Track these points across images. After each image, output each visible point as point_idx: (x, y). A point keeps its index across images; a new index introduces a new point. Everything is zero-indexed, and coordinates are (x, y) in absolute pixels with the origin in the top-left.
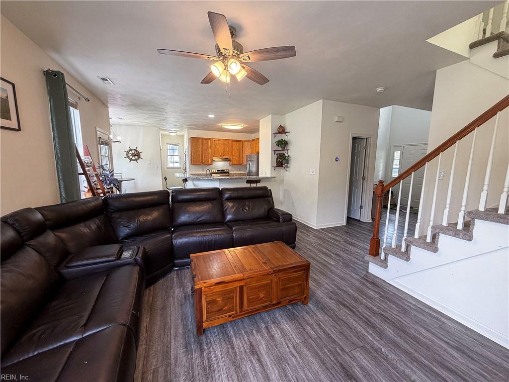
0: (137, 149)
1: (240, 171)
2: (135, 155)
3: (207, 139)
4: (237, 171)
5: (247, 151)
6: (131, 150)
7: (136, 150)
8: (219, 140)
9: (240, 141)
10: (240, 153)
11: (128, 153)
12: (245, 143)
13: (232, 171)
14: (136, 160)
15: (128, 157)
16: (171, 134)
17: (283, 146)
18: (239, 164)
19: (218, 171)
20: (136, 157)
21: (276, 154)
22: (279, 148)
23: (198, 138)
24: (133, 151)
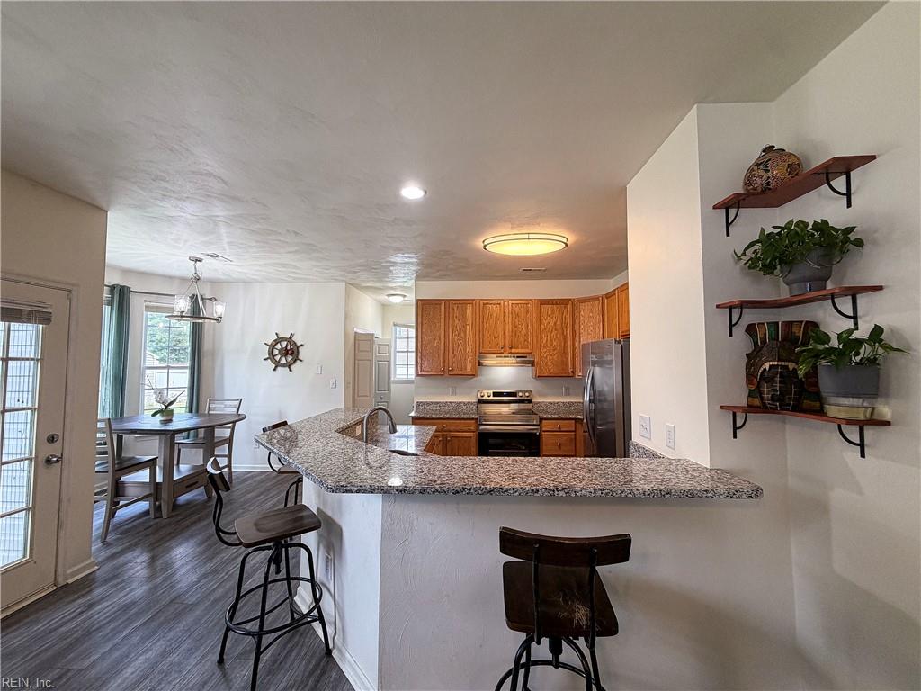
0: (294, 339)
1: (567, 394)
2: (286, 352)
3: (462, 303)
4: (561, 395)
5: (589, 332)
6: (279, 340)
7: (290, 340)
8: (498, 302)
9: (564, 302)
10: (565, 342)
11: (272, 347)
12: (582, 306)
13: (541, 395)
14: (289, 365)
15: (271, 356)
16: (392, 298)
17: (810, 266)
18: (564, 375)
19: (495, 394)
20: (290, 358)
21: (740, 331)
22: (774, 288)
23: (437, 302)
24: (284, 344)
